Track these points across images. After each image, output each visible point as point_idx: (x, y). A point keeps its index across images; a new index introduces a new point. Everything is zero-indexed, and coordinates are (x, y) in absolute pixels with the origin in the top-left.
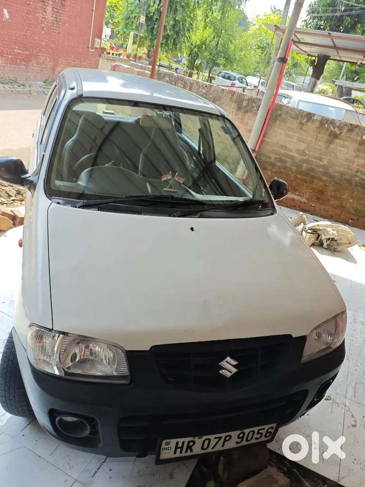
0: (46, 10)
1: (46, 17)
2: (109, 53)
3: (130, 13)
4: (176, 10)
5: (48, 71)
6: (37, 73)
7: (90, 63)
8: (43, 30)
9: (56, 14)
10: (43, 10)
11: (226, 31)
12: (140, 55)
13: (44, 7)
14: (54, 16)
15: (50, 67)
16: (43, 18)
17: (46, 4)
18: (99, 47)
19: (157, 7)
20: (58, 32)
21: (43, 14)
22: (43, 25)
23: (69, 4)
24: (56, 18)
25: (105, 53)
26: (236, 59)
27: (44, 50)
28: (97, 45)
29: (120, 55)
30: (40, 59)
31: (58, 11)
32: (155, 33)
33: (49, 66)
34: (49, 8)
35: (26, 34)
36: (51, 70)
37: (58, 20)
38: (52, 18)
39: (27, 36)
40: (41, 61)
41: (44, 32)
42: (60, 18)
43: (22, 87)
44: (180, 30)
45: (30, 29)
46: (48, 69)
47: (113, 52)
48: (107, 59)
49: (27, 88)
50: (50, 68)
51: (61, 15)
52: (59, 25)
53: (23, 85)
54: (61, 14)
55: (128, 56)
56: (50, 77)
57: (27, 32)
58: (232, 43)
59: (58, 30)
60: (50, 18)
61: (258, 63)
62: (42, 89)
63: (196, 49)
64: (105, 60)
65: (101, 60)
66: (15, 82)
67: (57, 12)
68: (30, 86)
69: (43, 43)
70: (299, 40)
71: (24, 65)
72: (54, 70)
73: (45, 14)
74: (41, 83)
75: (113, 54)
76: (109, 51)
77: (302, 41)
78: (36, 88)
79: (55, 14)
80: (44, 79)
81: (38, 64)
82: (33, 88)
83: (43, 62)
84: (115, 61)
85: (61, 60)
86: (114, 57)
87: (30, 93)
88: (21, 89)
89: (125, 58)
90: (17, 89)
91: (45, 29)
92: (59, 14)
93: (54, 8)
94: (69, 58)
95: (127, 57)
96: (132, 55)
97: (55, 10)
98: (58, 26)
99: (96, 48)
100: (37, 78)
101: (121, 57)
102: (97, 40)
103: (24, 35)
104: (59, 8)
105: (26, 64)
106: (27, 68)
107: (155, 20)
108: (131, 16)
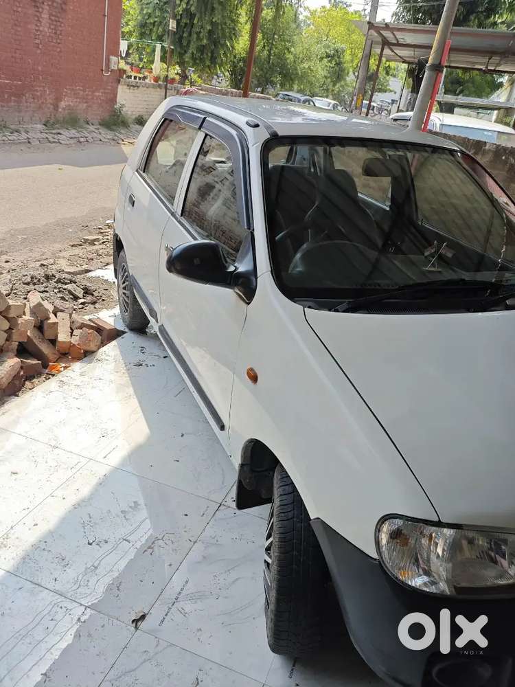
0: (41, 20)
1: (41, 29)
2: (130, 77)
3: (146, 17)
4: (213, 9)
5: (49, 108)
6: (34, 111)
7: (105, 93)
8: (38, 47)
9: (55, 23)
10: (36, 19)
11: (280, 36)
12: (172, 77)
13: (38, 14)
14: (52, 27)
15: (51, 101)
16: (37, 30)
17: (40, 10)
18: (116, 68)
19: (184, 6)
20: (59, 50)
21: (36, 25)
22: (37, 41)
23: (71, 8)
24: (55, 29)
25: (125, 76)
26: (297, 74)
27: (41, 77)
28: (113, 67)
29: (145, 78)
30: (37, 91)
31: (57, 19)
32: (185, 44)
33: (49, 101)
34: (45, 16)
35: (14, 55)
36: (52, 107)
37: (58, 32)
38: (50, 31)
39: (15, 58)
40: (38, 94)
41: (39, 51)
42: (60, 29)
43: (16, 134)
44: (219, 37)
45: (19, 48)
46: (49, 105)
47: (136, 75)
48: (128, 85)
49: (24, 136)
50: (51, 104)
51: (62, 25)
52: (60, 40)
53: (16, 132)
54: (62, 23)
55: (156, 79)
56: (53, 116)
57: (15, 53)
58: (289, 52)
59: (60, 48)
60: (46, 29)
61: (326, 77)
62: (44, 135)
63: (241, 64)
64: (125, 87)
65: (120, 87)
66: (4, 127)
67: (56, 21)
68: (27, 132)
69: (40, 68)
70: (398, 41)
71: (15, 101)
72: (57, 106)
73: (39, 24)
74: (40, 126)
75: (135, 78)
76: (130, 74)
77: (401, 41)
78: (35, 133)
79: (53, 24)
80: (44, 120)
81: (34, 98)
82: (30, 135)
83: (41, 96)
84: (138, 87)
85: (65, 90)
86: (137, 82)
87: (29, 142)
88: (15, 136)
89: (152, 82)
90: (10, 138)
91: (40, 47)
92: (59, 24)
93: (51, 15)
94: (76, 86)
95: (154, 81)
96: (162, 77)
97: (53, 18)
98: (58, 41)
99: (112, 71)
100: (34, 118)
101: (147, 81)
102: (114, 59)
103: (12, 57)
104: (59, 15)
105: (16, 99)
106: (19, 106)
107: (183, 25)
108: (148, 21)
